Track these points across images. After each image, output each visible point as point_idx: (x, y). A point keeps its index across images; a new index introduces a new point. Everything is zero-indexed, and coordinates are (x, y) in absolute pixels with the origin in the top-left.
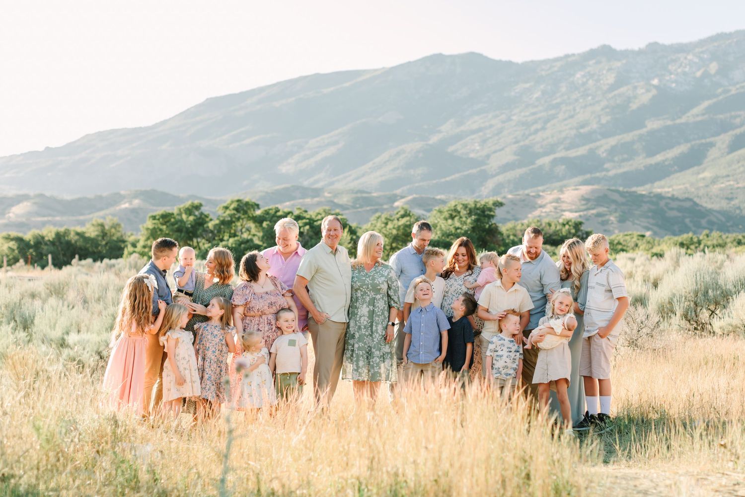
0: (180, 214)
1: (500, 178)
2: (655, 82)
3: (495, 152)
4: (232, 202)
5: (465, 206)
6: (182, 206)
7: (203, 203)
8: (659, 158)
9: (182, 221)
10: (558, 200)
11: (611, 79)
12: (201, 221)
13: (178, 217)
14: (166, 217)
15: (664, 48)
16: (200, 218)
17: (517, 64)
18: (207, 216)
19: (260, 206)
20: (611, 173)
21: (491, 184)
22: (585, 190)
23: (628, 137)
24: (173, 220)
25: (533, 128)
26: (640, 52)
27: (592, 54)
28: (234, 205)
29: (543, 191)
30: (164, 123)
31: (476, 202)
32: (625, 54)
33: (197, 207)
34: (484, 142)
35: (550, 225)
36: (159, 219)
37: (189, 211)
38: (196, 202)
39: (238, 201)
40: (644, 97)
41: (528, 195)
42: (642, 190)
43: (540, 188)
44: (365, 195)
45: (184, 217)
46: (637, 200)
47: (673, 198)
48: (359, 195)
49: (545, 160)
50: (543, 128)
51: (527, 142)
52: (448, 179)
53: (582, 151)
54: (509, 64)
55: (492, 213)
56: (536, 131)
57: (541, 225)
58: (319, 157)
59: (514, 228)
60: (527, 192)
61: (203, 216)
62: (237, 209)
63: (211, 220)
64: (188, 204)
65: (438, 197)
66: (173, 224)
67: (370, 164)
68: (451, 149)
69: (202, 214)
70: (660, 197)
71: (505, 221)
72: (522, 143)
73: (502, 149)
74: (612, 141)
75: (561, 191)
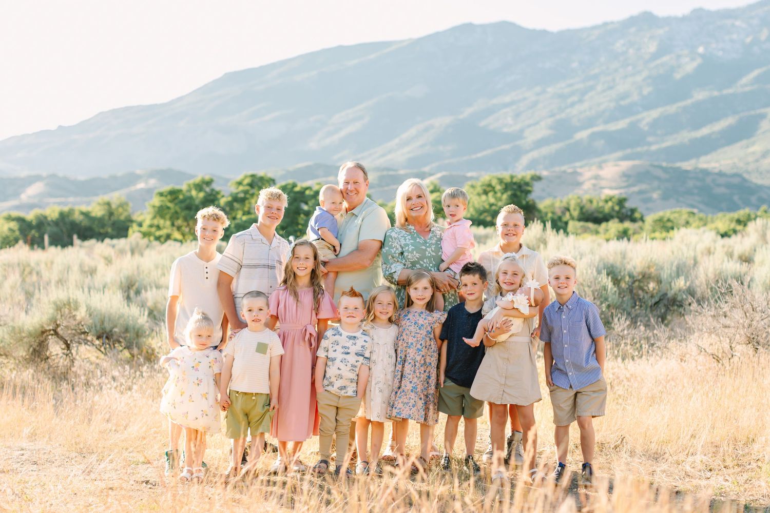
0: (189, 191)
1: (535, 154)
2: (701, 50)
3: (529, 126)
4: (246, 177)
5: (501, 181)
6: (192, 182)
7: (215, 179)
8: (705, 131)
9: (191, 198)
10: (597, 177)
11: (652, 48)
12: (212, 197)
13: (188, 194)
14: (174, 193)
15: (710, 14)
16: (211, 195)
17: (552, 33)
18: (218, 193)
19: (277, 181)
20: (654, 148)
21: (525, 160)
22: (626, 165)
23: (672, 109)
24: (181, 197)
25: (570, 100)
26: (684, 19)
27: (632, 21)
28: (247, 181)
29: (581, 167)
30: (180, 99)
31: (512, 177)
32: (668, 21)
33: (208, 183)
34: (517, 116)
35: (591, 201)
36: (166, 196)
37: (199, 187)
38: (207, 178)
39: (253, 176)
40: (690, 66)
41: (564, 172)
42: (687, 165)
43: (578, 164)
44: (391, 173)
45: (194, 193)
46: (683, 175)
47: (721, 174)
48: (385, 173)
49: (583, 135)
50: (581, 101)
51: (563, 115)
52: (479, 155)
53: (622, 124)
54: (544, 33)
55: (529, 188)
56: (573, 105)
57: (582, 201)
58: (343, 134)
59: (552, 205)
60: (563, 168)
61: (214, 193)
62: (251, 185)
63: (223, 196)
64: (198, 180)
65: (469, 174)
66: (182, 201)
67: (397, 141)
68: (483, 123)
69: (213, 190)
70: (706, 172)
71: (542, 198)
72: (558, 117)
73: (537, 123)
74: (654, 114)
75: (600, 167)
